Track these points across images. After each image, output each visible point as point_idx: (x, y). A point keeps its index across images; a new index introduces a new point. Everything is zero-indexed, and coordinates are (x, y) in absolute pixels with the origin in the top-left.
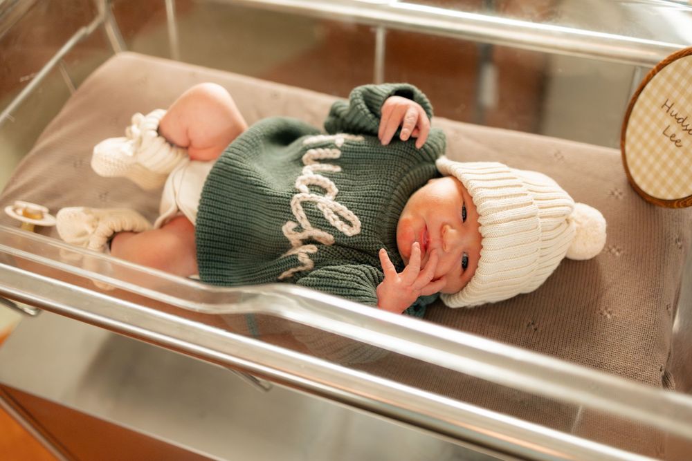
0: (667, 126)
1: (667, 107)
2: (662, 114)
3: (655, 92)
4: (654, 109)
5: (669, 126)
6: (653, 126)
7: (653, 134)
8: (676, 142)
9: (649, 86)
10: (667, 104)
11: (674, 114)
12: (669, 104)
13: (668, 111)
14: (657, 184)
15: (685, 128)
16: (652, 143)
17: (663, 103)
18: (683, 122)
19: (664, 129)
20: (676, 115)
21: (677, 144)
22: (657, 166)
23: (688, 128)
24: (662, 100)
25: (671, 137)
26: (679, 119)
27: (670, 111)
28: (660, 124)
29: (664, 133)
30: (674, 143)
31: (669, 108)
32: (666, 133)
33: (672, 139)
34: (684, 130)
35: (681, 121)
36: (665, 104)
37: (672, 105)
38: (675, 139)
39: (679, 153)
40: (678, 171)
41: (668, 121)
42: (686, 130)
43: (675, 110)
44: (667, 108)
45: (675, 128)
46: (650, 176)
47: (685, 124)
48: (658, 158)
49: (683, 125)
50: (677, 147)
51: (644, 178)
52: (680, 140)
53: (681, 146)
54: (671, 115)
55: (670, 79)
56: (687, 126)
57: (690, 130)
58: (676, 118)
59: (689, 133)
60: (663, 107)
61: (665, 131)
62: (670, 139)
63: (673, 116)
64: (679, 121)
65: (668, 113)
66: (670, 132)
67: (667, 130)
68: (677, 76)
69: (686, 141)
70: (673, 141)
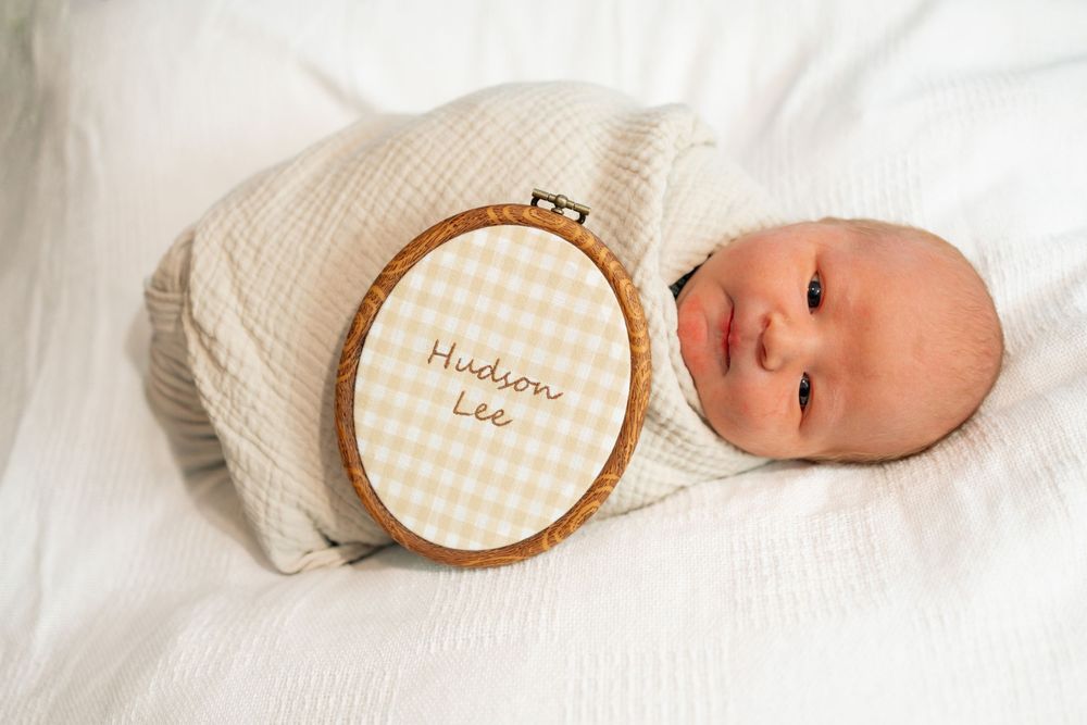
2: (435, 375)
3: (398, 337)
4: (411, 372)
5: (463, 393)
6: (423, 406)
7: (429, 425)
8: (494, 417)
9: (376, 332)
10: (438, 350)
11: (464, 364)
12: (444, 349)
13: (447, 363)
14: (482, 520)
15: (503, 382)
16: (435, 441)
18: (493, 372)
20: (470, 365)
21: (497, 421)
23: (511, 379)
24: (423, 346)
26: (482, 370)
27: (453, 361)
28: (439, 396)
29: (455, 412)
30: (490, 421)
31: (449, 356)
32: (458, 410)
33: (481, 415)
34: (499, 388)
35: (488, 371)
36: (435, 353)
37: (453, 348)
38: (490, 412)
39: (509, 437)
40: (523, 474)
41: (457, 383)
42: (507, 385)
43: (463, 356)
44: (445, 359)
45: (477, 393)
46: (460, 512)
47: (499, 374)
48: (463, 467)
49: (496, 378)
50: (500, 428)
51: (445, 523)
52: (502, 411)
53: (508, 422)
54: (458, 369)
55: (423, 299)
56: (505, 377)
57: (516, 383)
58: (473, 372)
59: (516, 390)
60: (429, 361)
61: (457, 406)
62: (478, 417)
63: (464, 369)
64: (484, 374)
65: (449, 367)
66: (470, 404)
67: (461, 403)
68: (439, 289)
69: (518, 406)
70: (484, 419)
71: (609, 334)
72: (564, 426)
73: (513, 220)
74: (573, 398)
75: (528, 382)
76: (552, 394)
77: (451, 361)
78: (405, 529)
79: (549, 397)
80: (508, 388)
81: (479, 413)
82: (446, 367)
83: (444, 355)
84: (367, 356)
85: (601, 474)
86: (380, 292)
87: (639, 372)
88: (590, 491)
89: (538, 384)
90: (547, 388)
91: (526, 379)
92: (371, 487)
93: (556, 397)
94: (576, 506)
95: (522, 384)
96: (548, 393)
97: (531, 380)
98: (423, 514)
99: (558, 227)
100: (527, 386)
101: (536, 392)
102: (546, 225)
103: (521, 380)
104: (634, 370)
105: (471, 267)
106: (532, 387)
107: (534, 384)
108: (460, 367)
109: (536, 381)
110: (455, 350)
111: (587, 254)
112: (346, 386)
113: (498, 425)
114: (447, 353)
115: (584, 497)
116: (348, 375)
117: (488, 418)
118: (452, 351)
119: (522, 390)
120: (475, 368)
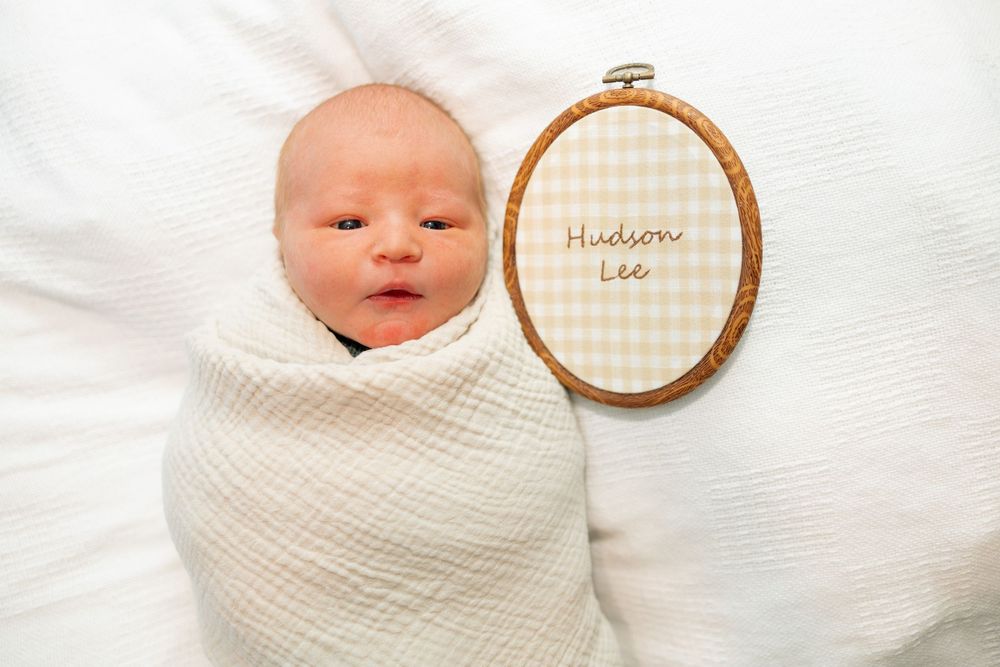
0: (600, 264)
1: (577, 239)
2: (577, 256)
3: (539, 237)
4: (558, 261)
5: (603, 263)
6: (577, 284)
7: (586, 297)
8: (634, 273)
9: (521, 238)
10: (573, 235)
11: (596, 238)
12: (576, 232)
13: (583, 242)
14: (656, 361)
15: (632, 242)
16: (596, 310)
17: (568, 239)
18: (621, 236)
19: (600, 274)
20: (601, 238)
21: (638, 275)
22: (635, 335)
23: (637, 237)
24: (558, 236)
25: (620, 274)
26: (611, 238)
27: (587, 239)
28: (586, 272)
29: (603, 280)
30: (632, 277)
31: (582, 236)
32: (605, 277)
33: (623, 275)
34: (632, 247)
35: (616, 237)
36: (570, 238)
37: (583, 229)
38: (630, 270)
39: (652, 284)
40: (675, 311)
41: (596, 256)
42: (636, 243)
43: (593, 232)
44: (580, 240)
45: (615, 258)
46: (635, 361)
47: (626, 236)
48: (625, 323)
49: (625, 240)
50: (643, 280)
51: (626, 373)
52: (639, 265)
53: (647, 273)
54: (592, 244)
55: (547, 198)
56: (632, 236)
57: (642, 238)
58: (604, 242)
59: (644, 243)
60: (569, 246)
61: (602, 275)
62: (622, 278)
63: (598, 242)
64: (614, 240)
65: (585, 244)
66: (613, 268)
67: (605, 271)
68: (556, 186)
69: (650, 257)
70: (627, 277)
71: (703, 168)
72: (694, 259)
73: (594, 107)
74: (692, 233)
75: (651, 233)
76: (674, 236)
77: (585, 240)
78: (597, 389)
79: (673, 240)
80: (637, 245)
82: (583, 246)
83: (579, 237)
84: (521, 260)
85: (739, 288)
87: (740, 190)
88: (734, 306)
89: (659, 233)
90: (668, 232)
91: (649, 232)
92: (559, 364)
93: (678, 237)
94: (728, 322)
95: (648, 236)
96: (671, 237)
97: (654, 231)
98: (607, 371)
99: (630, 99)
100: (652, 237)
101: (661, 239)
102: (621, 100)
103: (646, 234)
104: (735, 190)
105: (575, 159)
106: (656, 237)
107: (656, 233)
108: (594, 241)
109: (657, 230)
110: (585, 230)
111: (663, 111)
112: (514, 290)
113: (641, 278)
114: (580, 234)
115: (732, 313)
116: (511, 282)
117: (630, 275)
118: (583, 232)
119: (649, 242)
120: (606, 238)
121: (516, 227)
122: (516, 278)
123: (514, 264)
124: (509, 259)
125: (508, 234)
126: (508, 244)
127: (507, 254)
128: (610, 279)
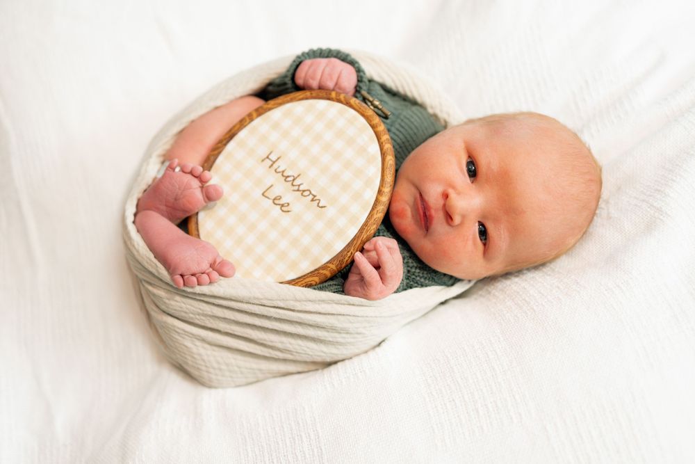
0: (269, 185)
1: (271, 161)
2: (261, 170)
3: (252, 142)
4: (250, 163)
5: (272, 186)
6: (248, 185)
7: (245, 196)
8: (283, 205)
9: (242, 134)
10: (270, 157)
11: (280, 169)
12: (273, 157)
13: (272, 165)
15: (296, 188)
16: (244, 207)
17: (265, 156)
18: (294, 180)
19: (264, 190)
20: (283, 172)
21: (284, 209)
22: (251, 239)
23: (301, 188)
24: (263, 152)
25: (274, 199)
26: (288, 177)
27: (275, 166)
28: (258, 182)
29: (263, 194)
30: (279, 207)
31: (274, 162)
33: (276, 202)
34: (294, 191)
35: (291, 179)
36: (268, 157)
37: (278, 158)
38: (281, 202)
39: (285, 220)
40: (283, 244)
41: (271, 178)
42: (298, 190)
43: (281, 165)
44: (271, 163)
45: (280, 188)
47: (297, 182)
48: (252, 227)
49: (294, 184)
50: (283, 213)
52: (288, 204)
53: (288, 211)
54: (276, 171)
55: (276, 126)
56: (299, 186)
57: (304, 191)
58: (283, 175)
59: (302, 194)
60: (263, 161)
61: (265, 192)
62: (273, 202)
63: (279, 172)
64: (289, 179)
65: (272, 168)
66: (273, 193)
67: (268, 191)
68: (287, 123)
69: (299, 205)
70: (276, 204)
71: (368, 183)
72: (319, 226)
73: (344, 101)
74: (331, 212)
75: (311, 193)
76: (320, 205)
77: (274, 165)
79: (318, 206)
80: (298, 192)
81: (276, 200)
82: (270, 167)
83: (271, 160)
84: (231, 146)
85: (327, 263)
86: (255, 115)
87: (375, 211)
88: (316, 270)
89: (315, 196)
90: (319, 200)
91: (309, 191)
93: (322, 207)
94: (304, 276)
95: (307, 193)
96: (318, 204)
97: (313, 192)
99: (366, 114)
100: (309, 195)
101: (312, 200)
103: (307, 190)
104: (373, 209)
105: (309, 119)
106: (311, 197)
107: (313, 195)
108: (278, 170)
109: (315, 193)
110: (279, 160)
111: (376, 135)
112: (212, 158)
113: (283, 211)
114: (274, 159)
115: (311, 272)
116: (216, 152)
117: (279, 205)
118: (277, 160)
119: (305, 196)
120: (285, 174)
121: (245, 126)
122: (220, 153)
123: (225, 145)
124: (225, 139)
125: (238, 126)
126: (233, 131)
127: (227, 136)
128: (266, 197)
